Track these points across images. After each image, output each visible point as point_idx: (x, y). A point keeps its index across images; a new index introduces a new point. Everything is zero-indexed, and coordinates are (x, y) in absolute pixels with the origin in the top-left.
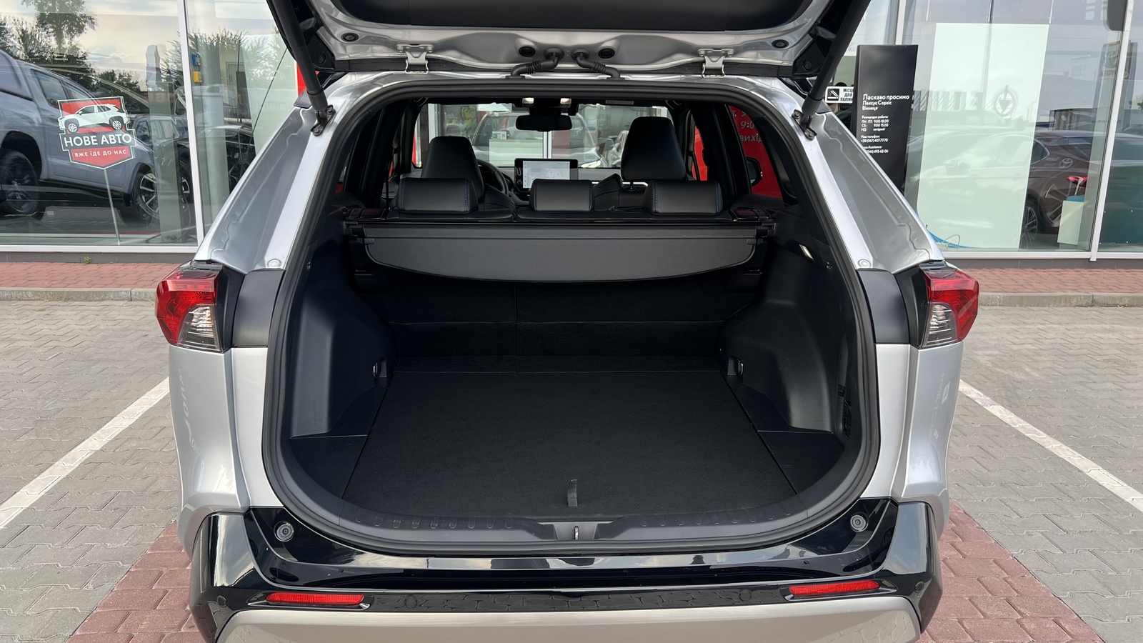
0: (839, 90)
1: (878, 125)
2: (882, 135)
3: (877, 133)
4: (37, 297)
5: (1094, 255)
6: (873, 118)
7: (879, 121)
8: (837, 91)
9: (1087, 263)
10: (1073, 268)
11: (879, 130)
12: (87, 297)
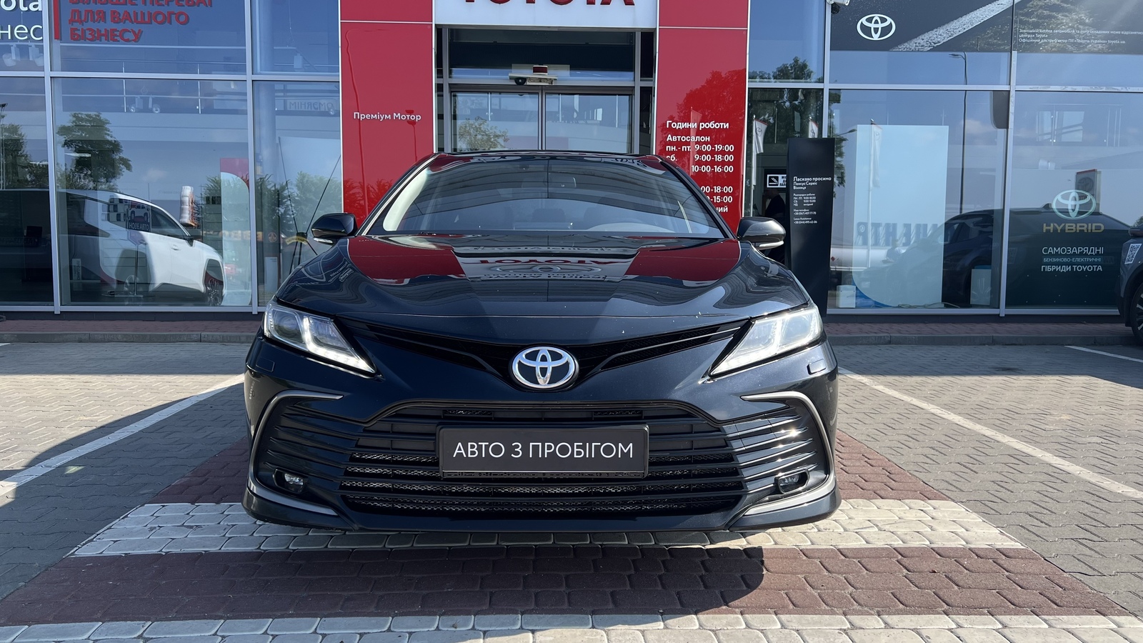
0: (778, 177)
1: (807, 201)
2: (811, 209)
3: (807, 207)
4: (125, 339)
5: (1003, 311)
6: (803, 195)
7: (808, 198)
8: (777, 178)
9: (996, 319)
10: (984, 322)
11: (809, 205)
12: (164, 340)
